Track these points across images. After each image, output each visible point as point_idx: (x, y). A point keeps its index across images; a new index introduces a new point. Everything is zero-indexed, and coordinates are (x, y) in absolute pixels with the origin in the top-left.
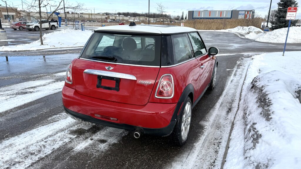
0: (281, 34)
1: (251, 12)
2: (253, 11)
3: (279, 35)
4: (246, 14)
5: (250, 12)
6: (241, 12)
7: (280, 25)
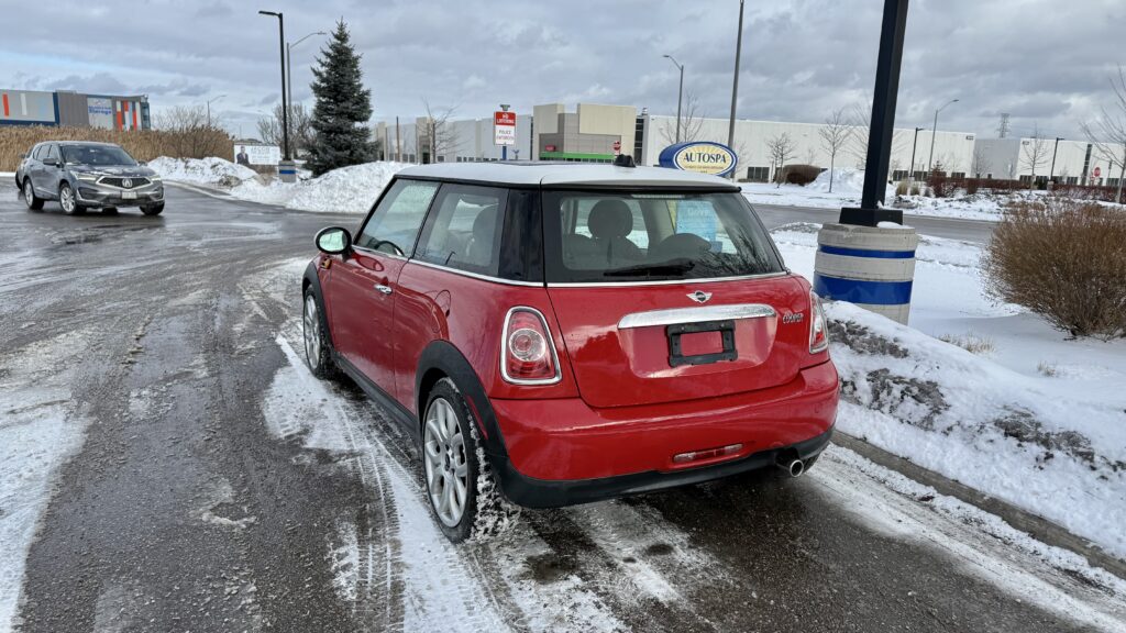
0: (362, 184)
1: (138, 106)
2: (143, 100)
3: (356, 186)
4: (119, 109)
5: (134, 104)
6: (95, 100)
7: (336, 157)
